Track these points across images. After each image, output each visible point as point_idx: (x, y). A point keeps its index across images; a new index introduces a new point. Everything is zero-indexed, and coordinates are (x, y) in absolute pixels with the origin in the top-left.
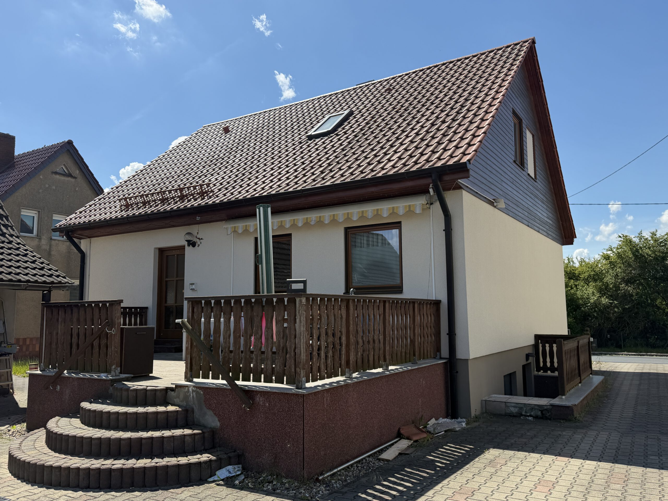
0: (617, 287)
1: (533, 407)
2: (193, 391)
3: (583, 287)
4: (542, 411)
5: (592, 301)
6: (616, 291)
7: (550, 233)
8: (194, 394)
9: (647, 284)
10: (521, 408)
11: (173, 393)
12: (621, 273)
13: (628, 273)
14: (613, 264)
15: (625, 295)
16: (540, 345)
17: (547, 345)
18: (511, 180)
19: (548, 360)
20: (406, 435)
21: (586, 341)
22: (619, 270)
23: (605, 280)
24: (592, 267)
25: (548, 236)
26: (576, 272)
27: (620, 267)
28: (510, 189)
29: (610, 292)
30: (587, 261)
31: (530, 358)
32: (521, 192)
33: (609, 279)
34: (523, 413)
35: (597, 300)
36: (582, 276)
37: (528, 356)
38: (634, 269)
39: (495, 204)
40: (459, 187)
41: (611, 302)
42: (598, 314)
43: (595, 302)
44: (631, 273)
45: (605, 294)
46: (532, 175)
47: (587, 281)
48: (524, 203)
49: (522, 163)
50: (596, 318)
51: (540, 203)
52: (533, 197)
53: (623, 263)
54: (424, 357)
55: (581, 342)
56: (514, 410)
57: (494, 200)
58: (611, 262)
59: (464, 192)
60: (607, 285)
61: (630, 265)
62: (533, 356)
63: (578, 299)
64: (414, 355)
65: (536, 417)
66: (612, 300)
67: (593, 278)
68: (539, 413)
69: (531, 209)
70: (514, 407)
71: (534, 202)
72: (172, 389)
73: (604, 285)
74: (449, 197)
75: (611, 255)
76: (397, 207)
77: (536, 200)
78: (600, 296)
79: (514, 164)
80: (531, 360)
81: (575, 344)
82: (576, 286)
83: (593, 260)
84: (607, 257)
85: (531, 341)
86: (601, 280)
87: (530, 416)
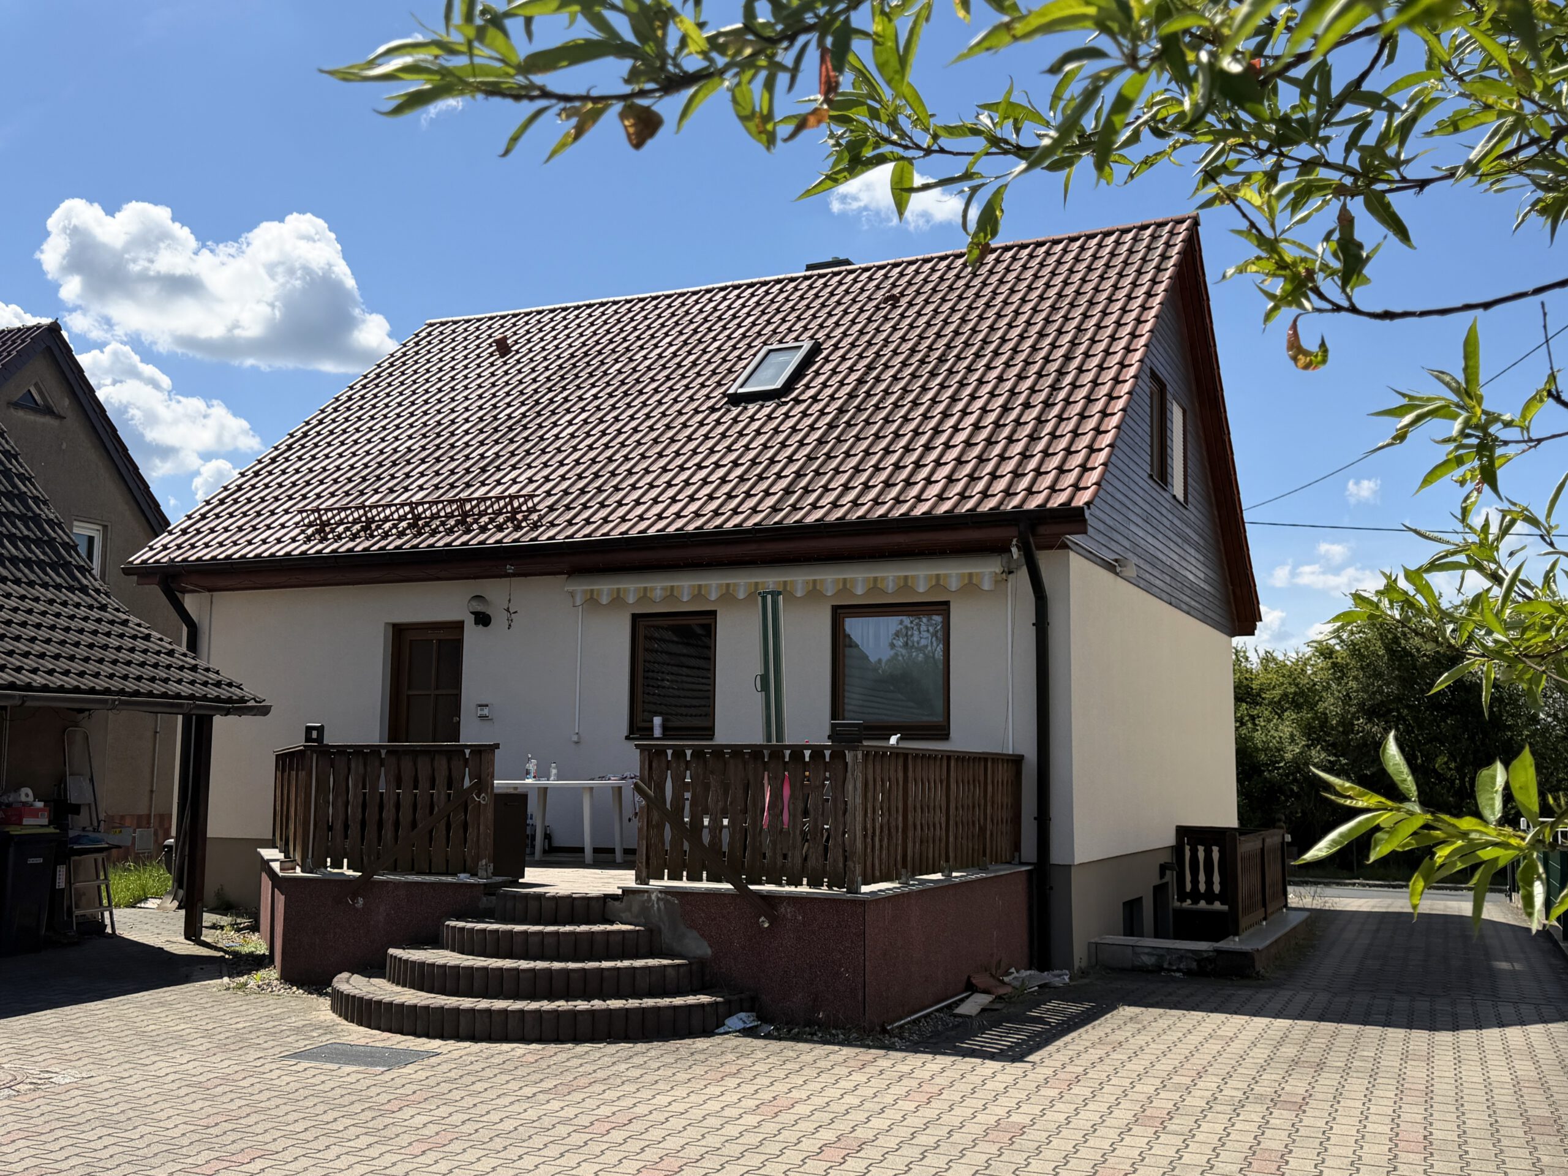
0: (1347, 726)
1: (1182, 955)
2: (658, 899)
3: (1269, 721)
4: (1199, 962)
5: (1288, 756)
6: (1345, 733)
7: (1209, 613)
8: (661, 904)
9: (1415, 719)
10: (1161, 957)
11: (617, 903)
12: (1357, 691)
13: (1374, 693)
14: (1339, 670)
15: (1365, 744)
16: (1187, 848)
17: (1201, 849)
18: (1144, 515)
19: (1202, 877)
20: (981, 986)
21: (1277, 840)
22: (1353, 684)
23: (1321, 707)
24: (1293, 673)
25: (1205, 619)
26: (1255, 685)
27: (1356, 678)
28: (1141, 533)
29: (1329, 735)
30: (1281, 658)
31: (1168, 873)
32: (1160, 537)
33: (1330, 705)
34: (1166, 966)
35: (1301, 753)
36: (1267, 695)
37: (1163, 868)
38: (1388, 685)
39: (1118, 569)
40: (1065, 546)
41: (1332, 759)
42: (1301, 788)
43: (1295, 759)
44: (1381, 693)
45: (1318, 740)
46: (1181, 497)
47: (1278, 708)
48: (1164, 558)
49: (1161, 475)
50: (1297, 796)
51: (1192, 552)
52: (1179, 541)
53: (1362, 668)
54: (997, 860)
55: (1268, 841)
56: (1148, 960)
57: (1116, 560)
58: (1334, 665)
59: (1072, 554)
60: (1324, 719)
61: (1378, 675)
62: (1172, 869)
63: (1257, 749)
64: (984, 855)
65: (1189, 973)
66: (1335, 755)
67: (1293, 701)
68: (1194, 965)
69: (1177, 567)
70: (1148, 954)
71: (1182, 553)
72: (614, 897)
73: (1318, 718)
74: (1045, 560)
75: (1338, 648)
76: (946, 576)
77: (1186, 547)
78: (1308, 746)
79: (1150, 481)
80: (1170, 876)
81: (1258, 844)
82: (1253, 718)
83: (1294, 655)
84: (1326, 652)
85: (1170, 840)
86: (1312, 707)
87: (1178, 970)
